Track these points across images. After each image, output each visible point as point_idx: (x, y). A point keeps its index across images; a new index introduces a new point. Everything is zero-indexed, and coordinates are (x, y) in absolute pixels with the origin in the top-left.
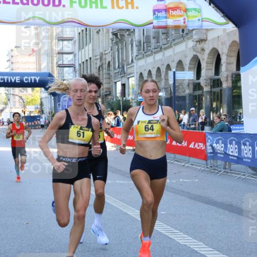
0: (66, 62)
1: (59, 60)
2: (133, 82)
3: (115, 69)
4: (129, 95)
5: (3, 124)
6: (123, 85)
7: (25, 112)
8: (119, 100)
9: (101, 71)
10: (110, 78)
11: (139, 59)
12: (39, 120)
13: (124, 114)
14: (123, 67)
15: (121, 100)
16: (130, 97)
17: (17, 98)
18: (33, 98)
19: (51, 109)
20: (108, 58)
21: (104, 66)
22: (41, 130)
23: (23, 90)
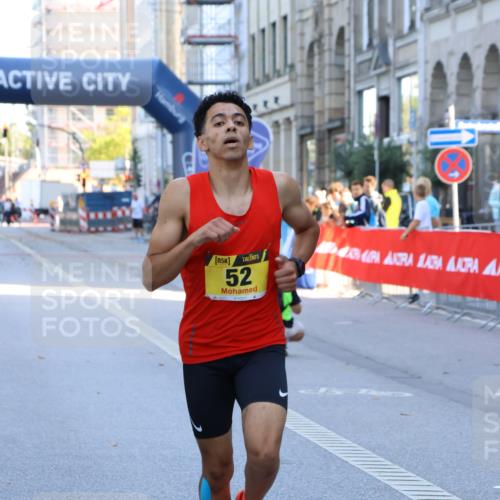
0: (210, 30)
1: (189, 21)
2: (411, 90)
3: (358, 50)
4: (400, 130)
5: (20, 215)
6: (384, 101)
7: (84, 180)
8: (370, 148)
9: (316, 58)
10: (343, 79)
11: (433, 20)
12: (128, 205)
13: (385, 187)
14: (384, 46)
15: (376, 145)
16: (403, 136)
17: (62, 139)
18: (108, 138)
19: (164, 172)
20: (340, 18)
21: (326, 41)
22: (132, 234)
23: (79, 115)
